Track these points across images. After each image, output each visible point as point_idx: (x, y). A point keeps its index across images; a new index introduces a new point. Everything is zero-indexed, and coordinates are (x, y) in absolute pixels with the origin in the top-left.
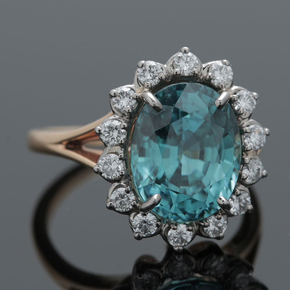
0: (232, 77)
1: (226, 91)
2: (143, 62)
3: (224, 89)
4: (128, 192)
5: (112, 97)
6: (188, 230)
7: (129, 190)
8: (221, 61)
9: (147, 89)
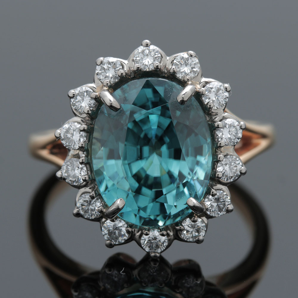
0: (199, 69)
1: (191, 84)
2: (102, 58)
3: (190, 83)
4: (92, 198)
5: (71, 98)
6: (163, 235)
7: (94, 195)
8: (187, 52)
9: (107, 87)
